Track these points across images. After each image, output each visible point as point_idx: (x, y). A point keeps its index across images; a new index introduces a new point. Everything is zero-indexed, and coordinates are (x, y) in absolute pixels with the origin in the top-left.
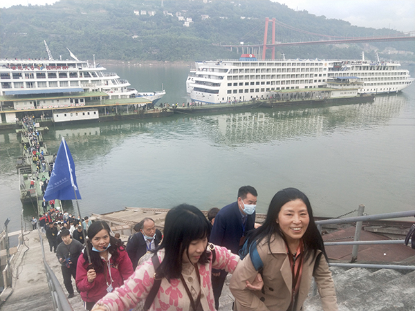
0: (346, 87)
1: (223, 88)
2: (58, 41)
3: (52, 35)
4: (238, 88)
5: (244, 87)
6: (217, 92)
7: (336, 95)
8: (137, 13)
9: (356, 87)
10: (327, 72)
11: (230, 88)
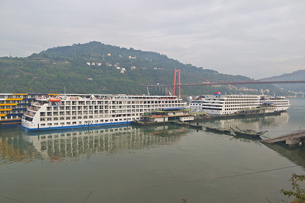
0: (270, 108)
1: (223, 108)
2: (40, 81)
3: (35, 77)
4: (229, 108)
5: (231, 108)
6: (221, 109)
7: (267, 111)
8: (89, 64)
9: (274, 108)
10: (259, 101)
11: (226, 108)
